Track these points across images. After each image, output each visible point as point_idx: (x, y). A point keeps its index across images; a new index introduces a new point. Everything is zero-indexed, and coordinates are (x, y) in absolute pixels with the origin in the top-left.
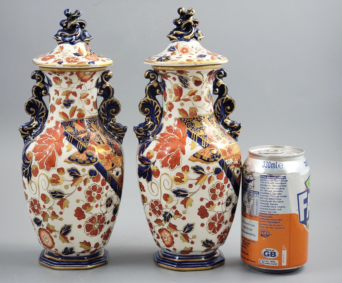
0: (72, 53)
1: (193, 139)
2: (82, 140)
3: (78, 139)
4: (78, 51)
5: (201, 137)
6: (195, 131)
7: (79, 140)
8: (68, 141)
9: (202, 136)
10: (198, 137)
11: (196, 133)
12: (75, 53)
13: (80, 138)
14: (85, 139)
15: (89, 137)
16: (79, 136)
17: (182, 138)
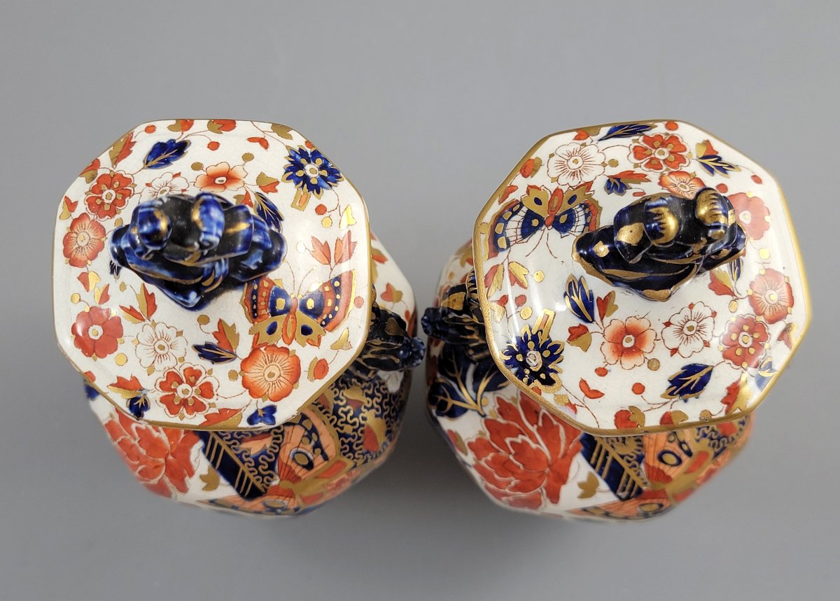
0: (191, 344)
1: (594, 466)
2: (253, 464)
3: (239, 456)
4: (215, 334)
5: (623, 463)
7: (244, 462)
8: (208, 458)
9: (625, 458)
10: (614, 460)
11: (613, 447)
12: (203, 344)
13: (246, 457)
14: (263, 459)
15: (277, 455)
16: (244, 446)
17: (560, 456)
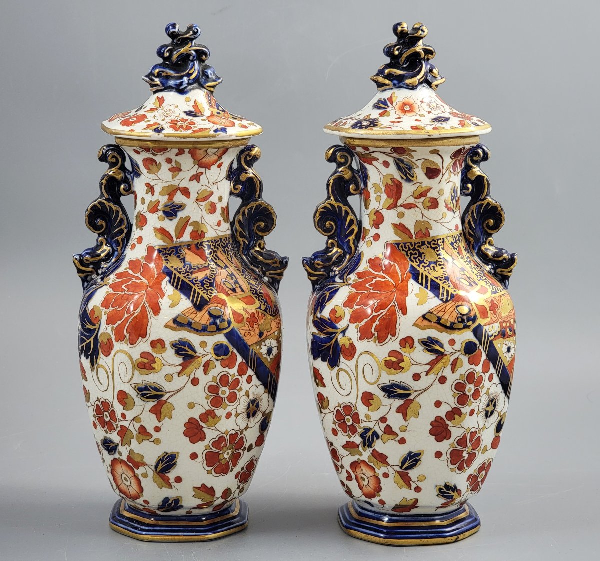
0: (182, 111)
1: (422, 284)
2: (201, 285)
3: (192, 281)
4: (193, 106)
5: (438, 281)
6: (426, 268)
7: (195, 284)
8: (173, 285)
9: (439, 278)
10: (432, 280)
11: (429, 272)
12: (188, 111)
13: (196, 281)
14: (206, 281)
15: (214, 279)
16: (194, 276)
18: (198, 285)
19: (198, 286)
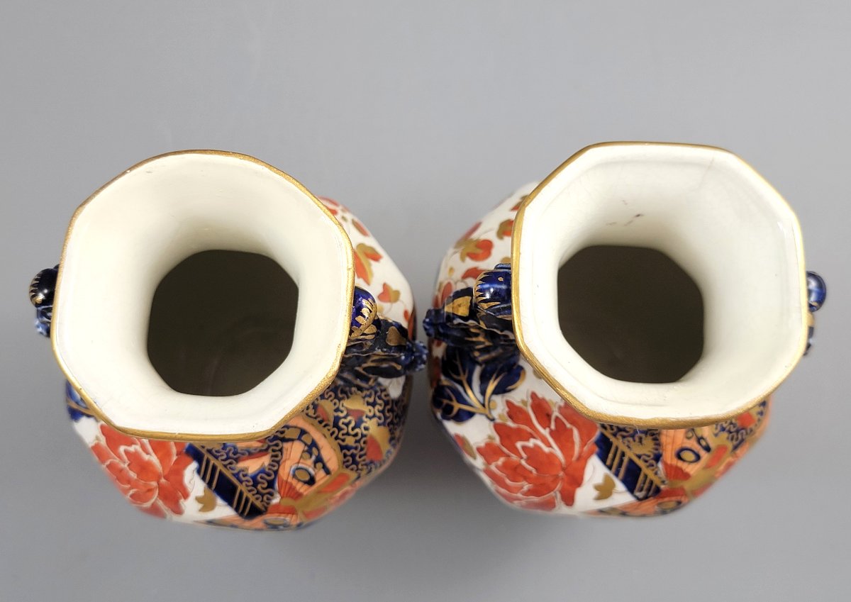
1: (610, 468)
2: (251, 483)
3: (236, 475)
5: (640, 463)
6: (626, 439)
7: (241, 482)
8: (204, 478)
10: (631, 461)
11: (628, 446)
13: (245, 476)
14: (262, 478)
15: (276, 472)
16: (241, 465)
17: (574, 459)
18: (248, 484)
19: (247, 486)
